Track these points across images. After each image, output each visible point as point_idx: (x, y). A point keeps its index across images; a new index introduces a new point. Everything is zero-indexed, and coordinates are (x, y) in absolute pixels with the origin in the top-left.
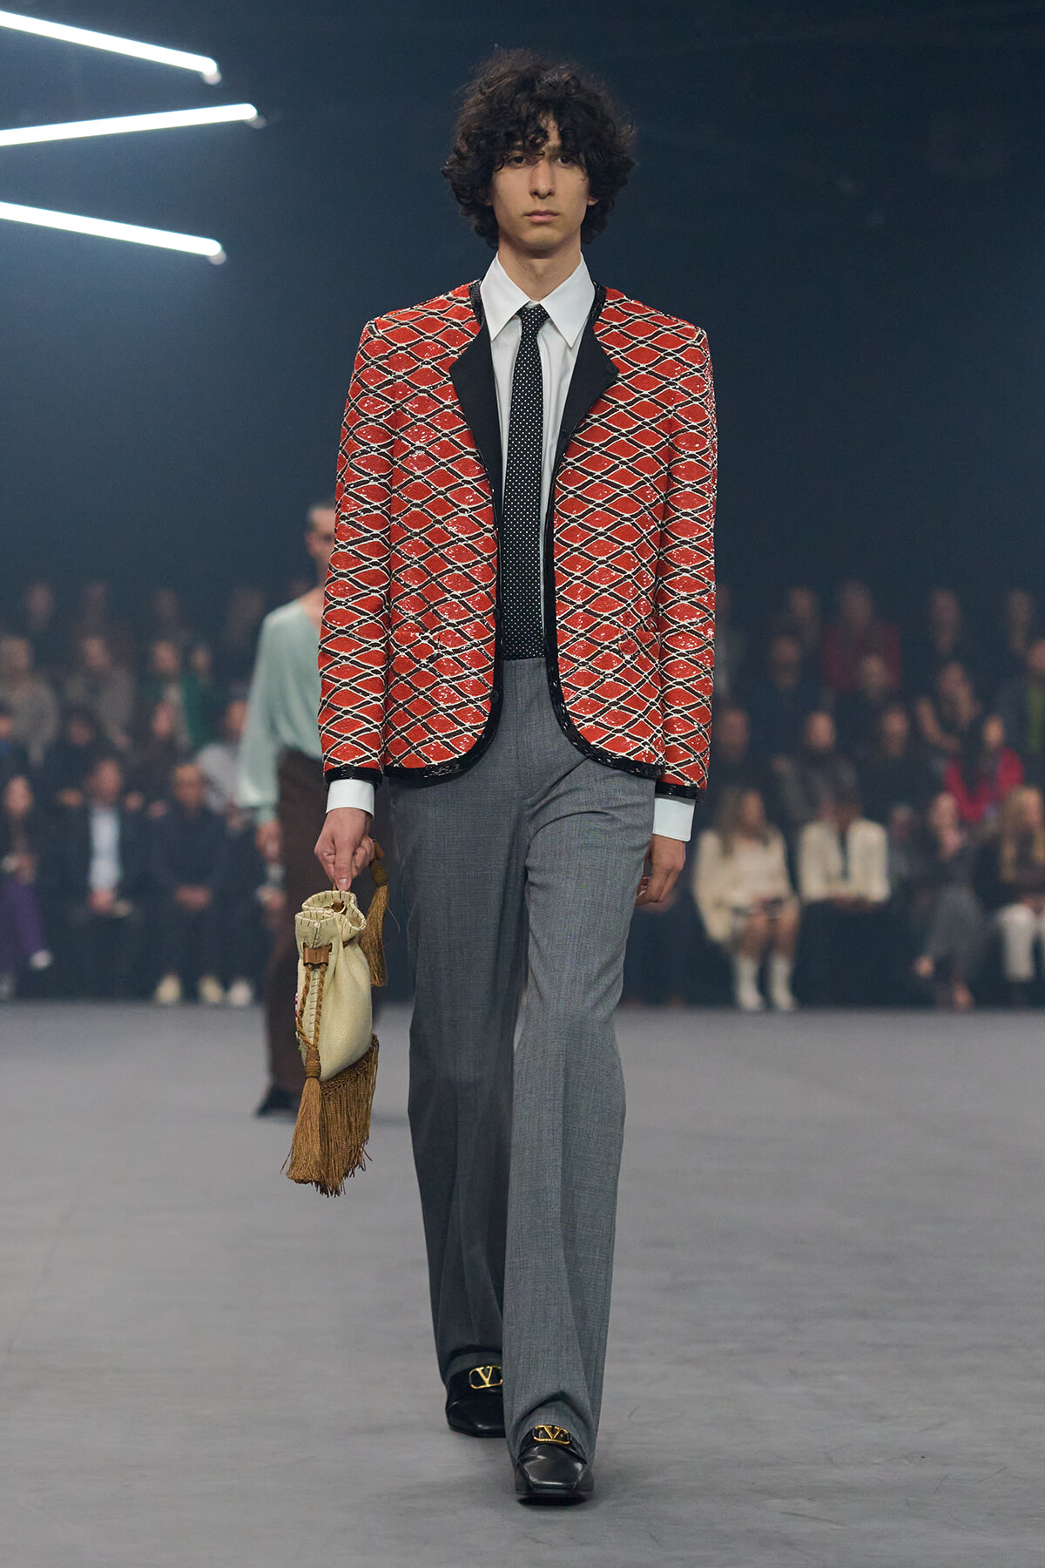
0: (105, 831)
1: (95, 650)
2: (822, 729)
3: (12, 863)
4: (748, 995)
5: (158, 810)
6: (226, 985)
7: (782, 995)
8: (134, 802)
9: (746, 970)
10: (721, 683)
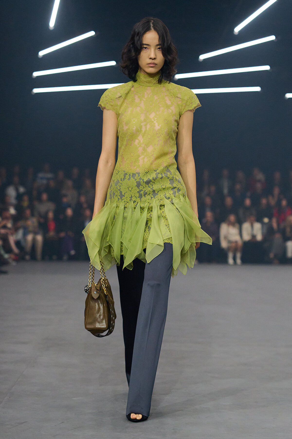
2: (248, 202)
4: (231, 261)
7: (239, 261)
9: (230, 255)
10: (226, 191)
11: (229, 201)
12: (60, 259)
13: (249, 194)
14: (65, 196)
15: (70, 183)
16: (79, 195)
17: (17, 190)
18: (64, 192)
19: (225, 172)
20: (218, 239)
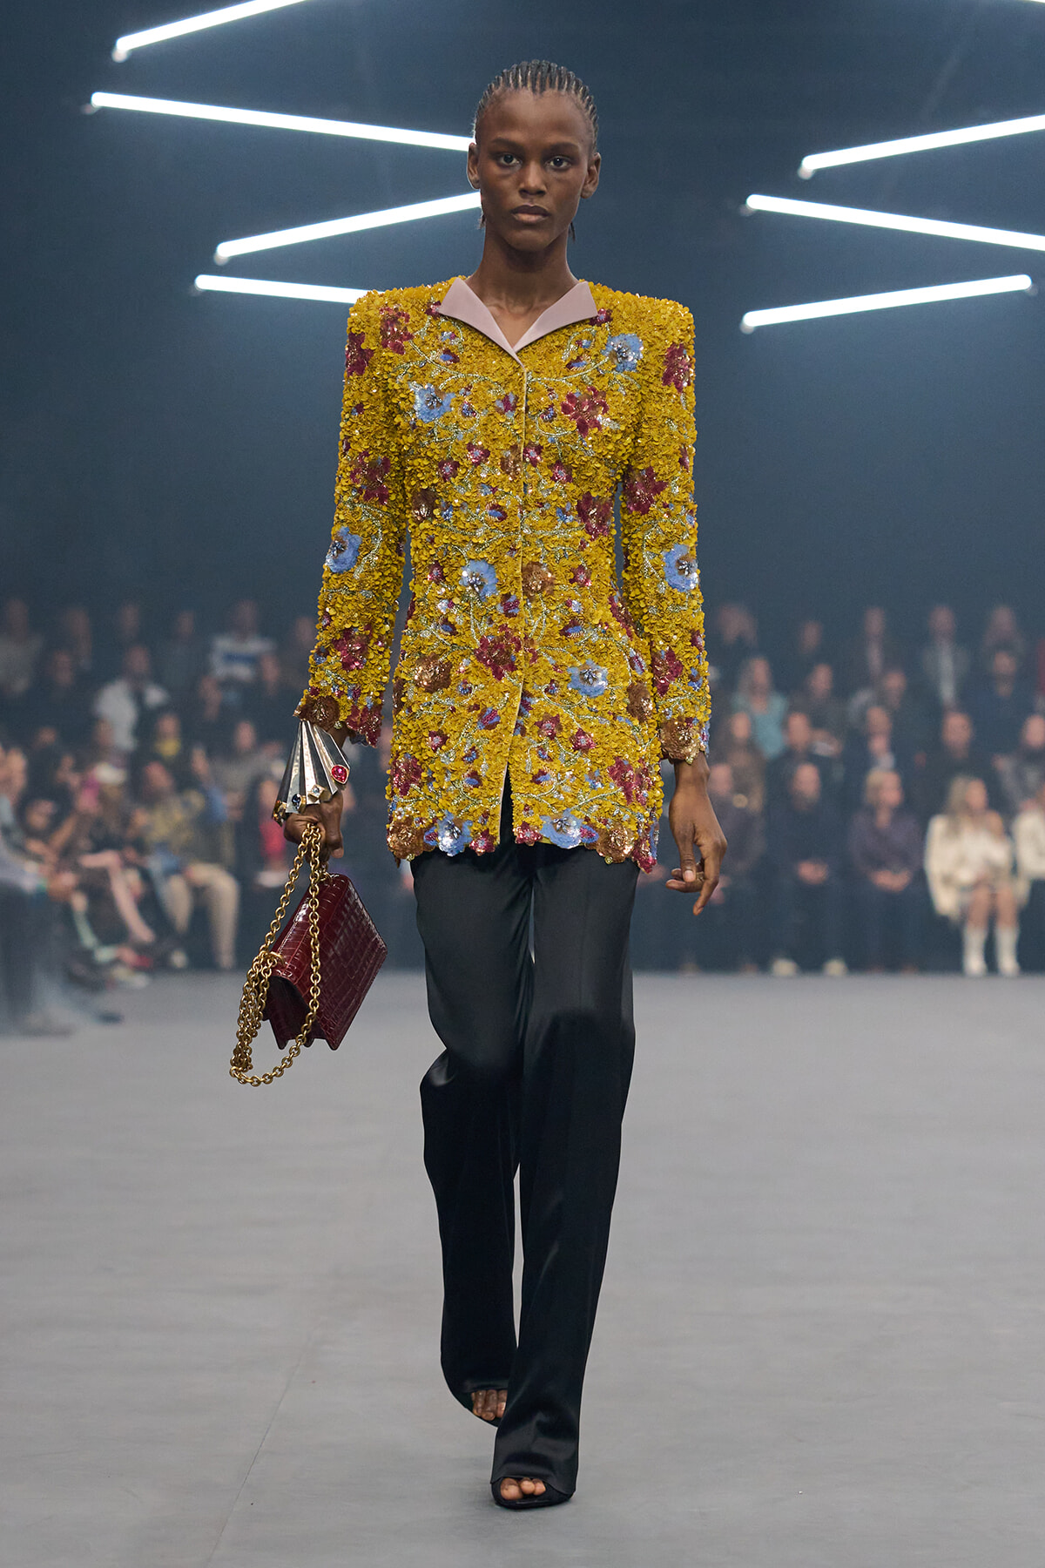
2: (1036, 730)
4: (975, 962)
7: (1007, 962)
9: (974, 940)
10: (947, 691)
11: (957, 729)
17: (138, 698)
19: (943, 618)
20: (920, 878)
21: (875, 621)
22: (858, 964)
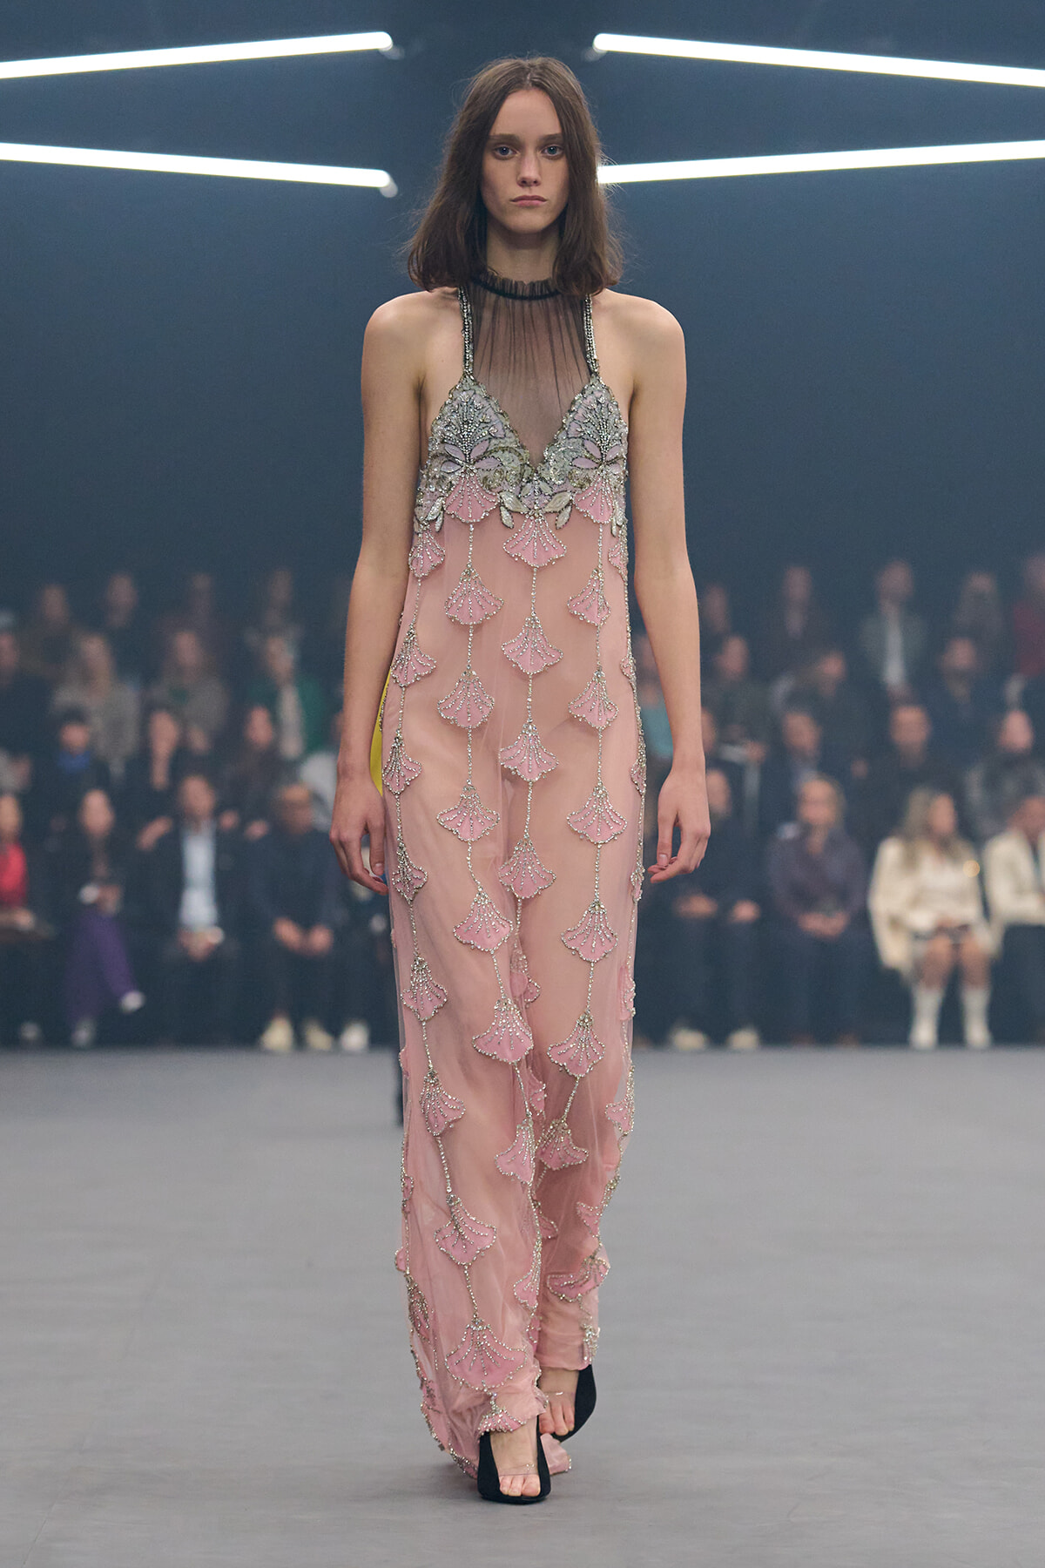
0: (199, 857)
1: (187, 647)
2: (1017, 730)
3: (90, 893)
4: (926, 1031)
5: (258, 829)
6: (335, 1030)
7: (977, 1031)
8: (229, 820)
9: (927, 1003)
10: (894, 673)
11: (911, 725)
12: (57, 1039)
13: (1014, 688)
14: (76, 716)
15: (95, 649)
16: (147, 711)
18: (66, 696)
20: (862, 921)
21: (798, 583)
22: (775, 1035)
